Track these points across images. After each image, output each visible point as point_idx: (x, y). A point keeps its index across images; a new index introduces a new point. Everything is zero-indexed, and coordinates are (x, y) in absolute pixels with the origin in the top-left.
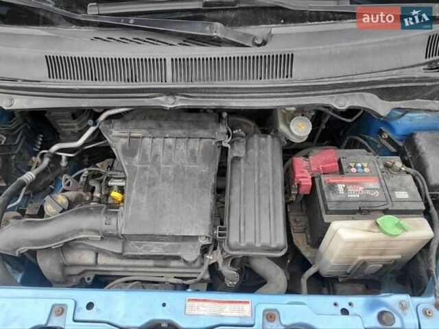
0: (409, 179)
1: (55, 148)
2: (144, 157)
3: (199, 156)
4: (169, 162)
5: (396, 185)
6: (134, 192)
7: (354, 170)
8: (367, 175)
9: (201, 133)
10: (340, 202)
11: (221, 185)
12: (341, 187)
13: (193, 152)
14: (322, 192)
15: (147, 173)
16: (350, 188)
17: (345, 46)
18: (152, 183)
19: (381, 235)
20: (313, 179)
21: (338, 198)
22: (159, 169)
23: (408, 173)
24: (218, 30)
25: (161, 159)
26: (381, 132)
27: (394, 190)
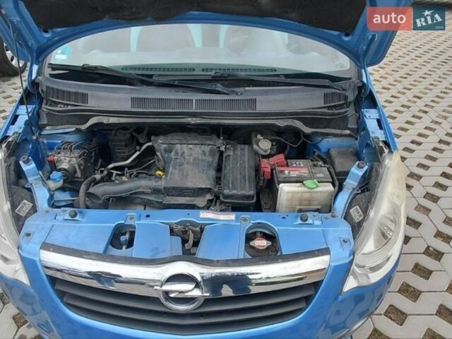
0: (325, 169)
1: (111, 166)
2: (177, 153)
3: (207, 153)
4: (191, 155)
5: (317, 171)
6: (171, 168)
7: (294, 165)
8: (302, 167)
9: (209, 142)
10: (285, 178)
11: (218, 175)
12: (286, 172)
13: (203, 151)
14: (276, 174)
15: (178, 160)
16: (291, 172)
17: (281, 96)
18: (181, 165)
19: (306, 189)
20: (272, 170)
21: (285, 176)
22: (184, 158)
23: (324, 167)
24: (219, 87)
25: (186, 154)
26: (314, 152)
27: (316, 173)
